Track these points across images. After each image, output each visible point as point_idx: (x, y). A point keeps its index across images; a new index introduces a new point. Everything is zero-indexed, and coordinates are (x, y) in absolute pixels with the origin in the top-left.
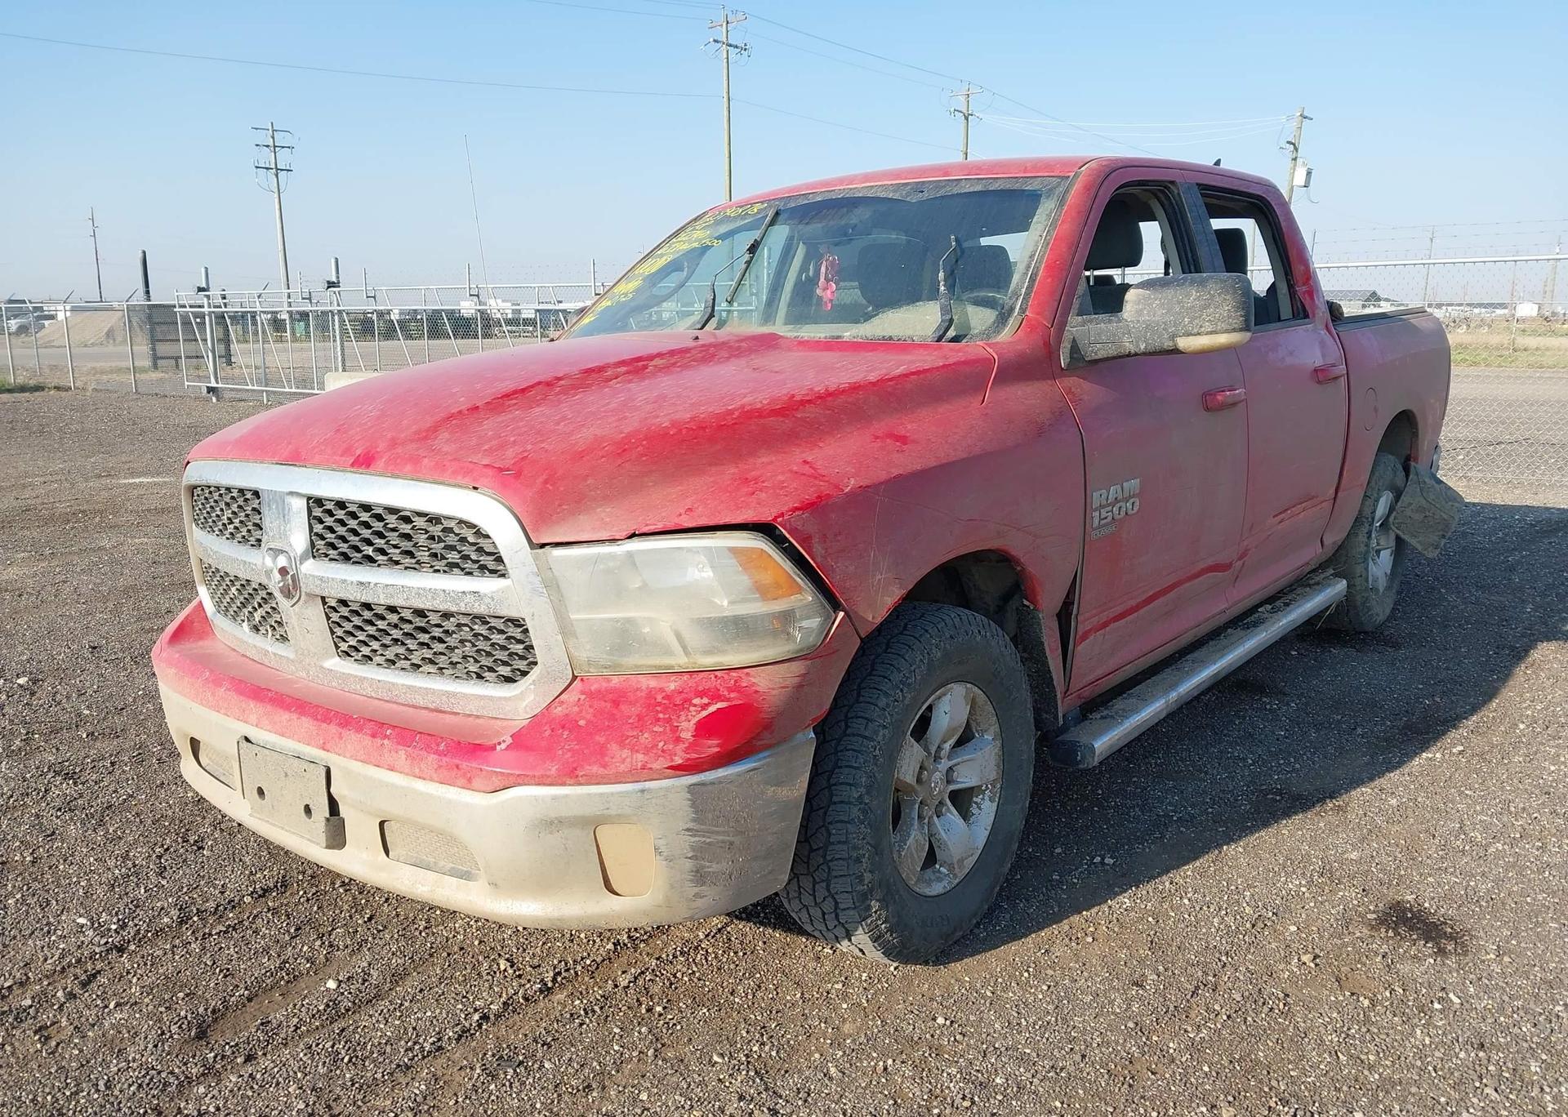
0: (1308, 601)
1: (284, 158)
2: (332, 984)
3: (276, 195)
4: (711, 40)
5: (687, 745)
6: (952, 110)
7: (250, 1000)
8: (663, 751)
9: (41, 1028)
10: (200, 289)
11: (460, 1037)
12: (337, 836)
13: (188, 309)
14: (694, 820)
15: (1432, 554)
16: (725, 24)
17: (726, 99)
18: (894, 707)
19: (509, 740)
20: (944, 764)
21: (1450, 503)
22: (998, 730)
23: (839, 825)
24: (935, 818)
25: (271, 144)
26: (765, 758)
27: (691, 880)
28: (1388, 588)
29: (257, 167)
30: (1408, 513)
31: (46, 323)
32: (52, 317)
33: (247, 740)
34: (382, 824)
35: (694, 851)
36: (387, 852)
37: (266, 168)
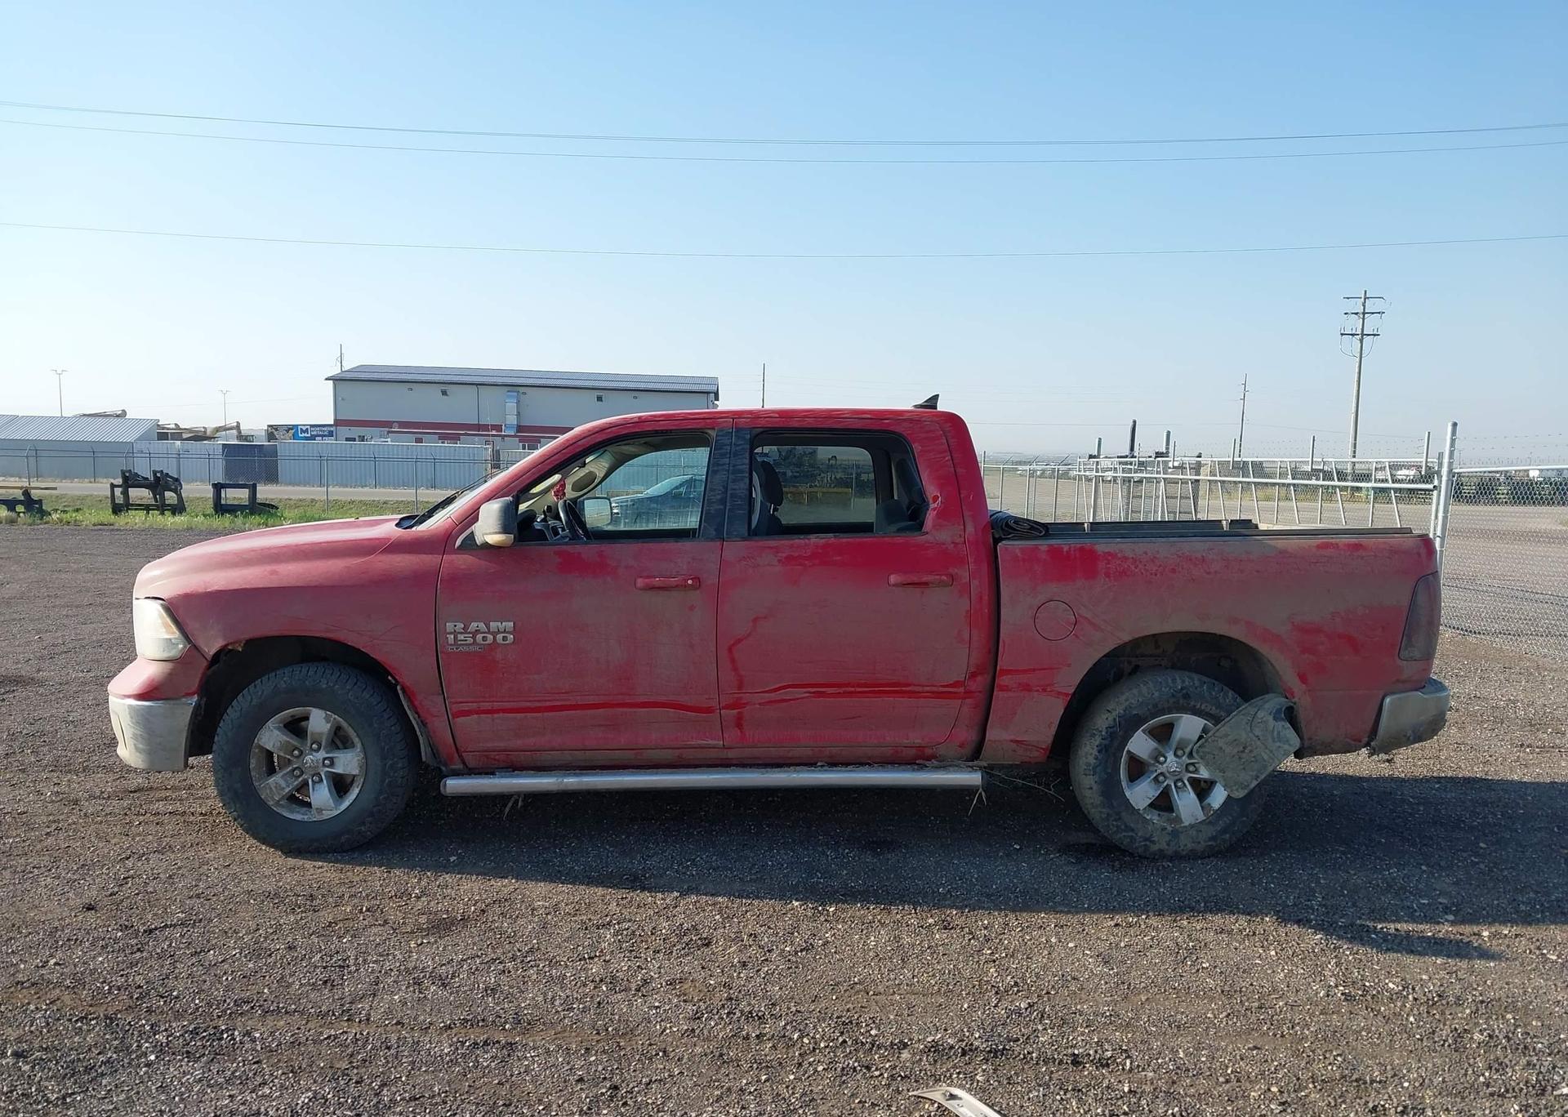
3: (1358, 360)
10: (1091, 457)
14: (130, 721)
20: (321, 754)
24: (309, 781)
25: (1361, 311)
29: (1342, 334)
37: (1351, 335)
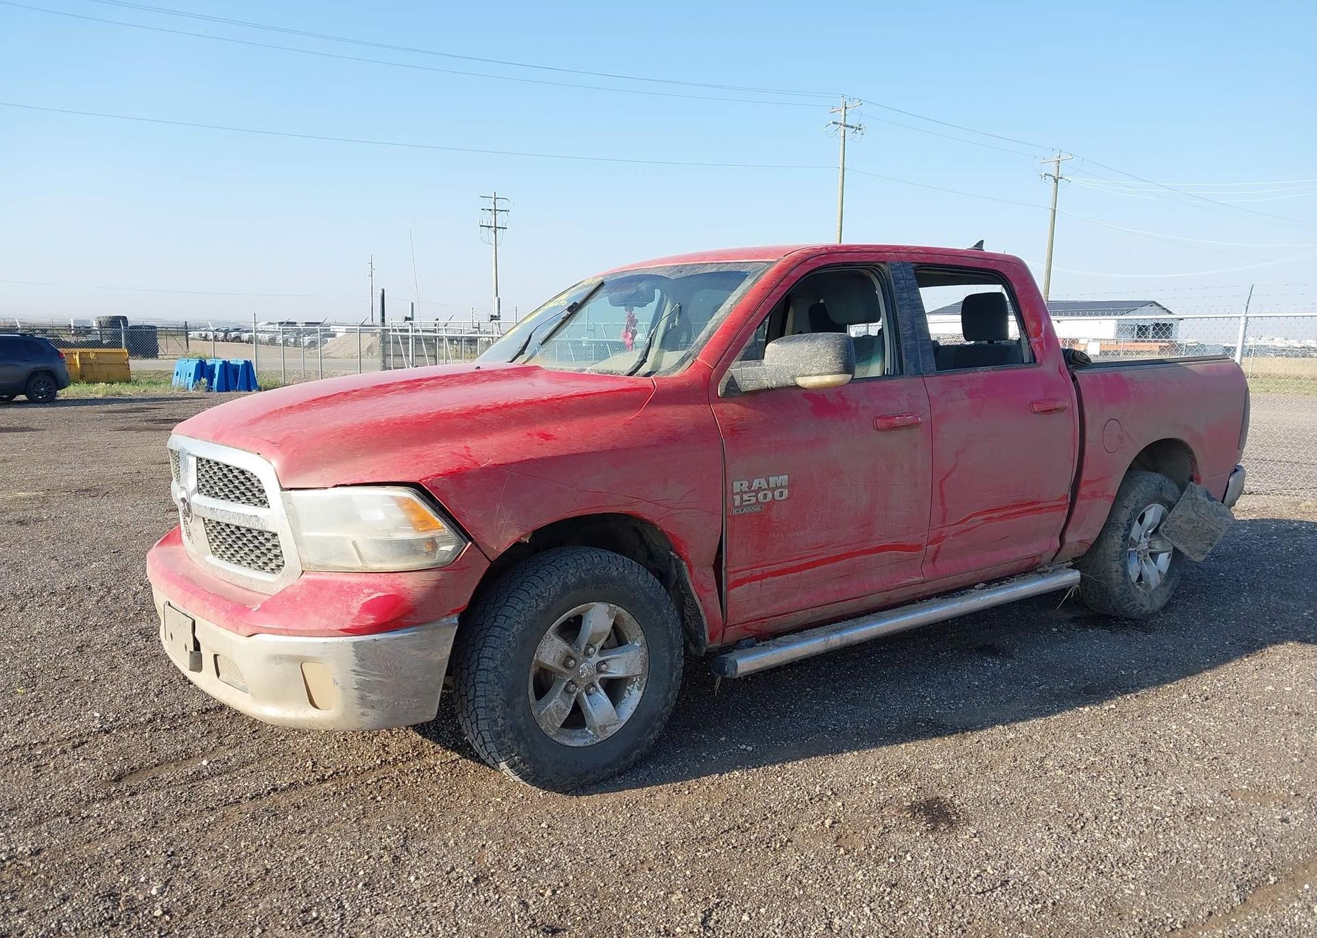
0: (1026, 584)
1: (502, 219)
2: (205, 763)
3: (494, 247)
4: (831, 122)
5: (353, 617)
6: (1044, 174)
7: (156, 765)
8: (339, 619)
9: (38, 766)
10: (407, 319)
11: (253, 797)
12: (197, 665)
13: (398, 333)
14: (357, 665)
15: (1199, 558)
16: (843, 110)
17: (841, 170)
18: (529, 611)
19: (259, 606)
20: (596, 658)
21: (1219, 518)
22: (644, 640)
23: (481, 685)
24: (584, 695)
25: (493, 208)
26: (412, 631)
27: (359, 704)
28: (1163, 585)
29: (481, 226)
30: (1179, 523)
31: (329, 339)
32: (333, 336)
33: (169, 604)
34: (215, 656)
35: (358, 685)
36: (218, 674)
37: (488, 227)
